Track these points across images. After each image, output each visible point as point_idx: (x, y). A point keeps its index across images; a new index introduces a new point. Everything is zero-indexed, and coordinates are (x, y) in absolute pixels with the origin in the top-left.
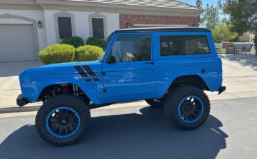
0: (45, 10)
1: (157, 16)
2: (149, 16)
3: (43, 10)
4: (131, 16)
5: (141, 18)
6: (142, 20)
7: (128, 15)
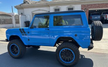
0: (50, 7)
1: (103, 4)
2: (98, 4)
3: (49, 7)
4: (88, 5)
5: (93, 6)
6: (94, 7)
7: (86, 5)
